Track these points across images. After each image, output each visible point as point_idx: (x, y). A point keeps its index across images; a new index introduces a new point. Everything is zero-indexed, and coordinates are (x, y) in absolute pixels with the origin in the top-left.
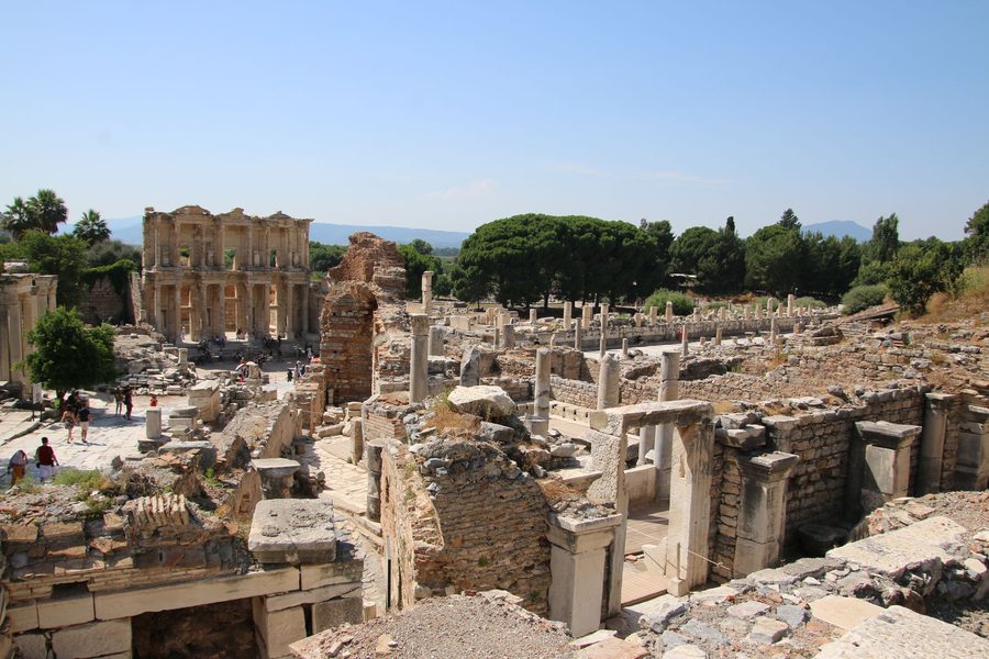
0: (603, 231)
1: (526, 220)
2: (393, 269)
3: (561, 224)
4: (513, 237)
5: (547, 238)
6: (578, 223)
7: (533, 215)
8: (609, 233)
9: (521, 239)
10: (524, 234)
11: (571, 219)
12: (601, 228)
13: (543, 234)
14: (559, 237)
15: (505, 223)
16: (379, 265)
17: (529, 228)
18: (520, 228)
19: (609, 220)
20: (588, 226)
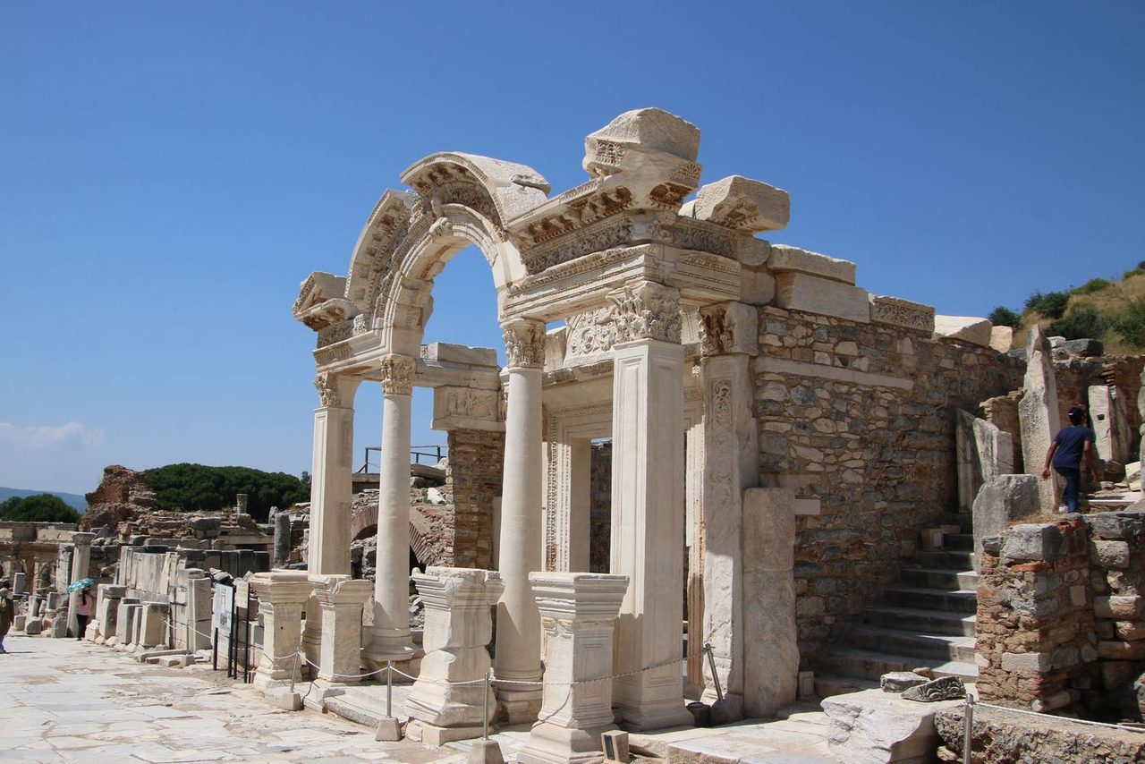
0: (264, 483)
1: (182, 470)
2: (148, 493)
3: (218, 475)
4: (166, 488)
5: (204, 490)
6: (237, 474)
7: (188, 465)
8: (271, 485)
9: (176, 491)
10: (179, 485)
11: (229, 470)
12: (261, 481)
13: (199, 486)
14: (216, 489)
15: (158, 473)
16: (133, 490)
17: (183, 479)
18: (175, 479)
19: (270, 472)
20: (248, 478)
